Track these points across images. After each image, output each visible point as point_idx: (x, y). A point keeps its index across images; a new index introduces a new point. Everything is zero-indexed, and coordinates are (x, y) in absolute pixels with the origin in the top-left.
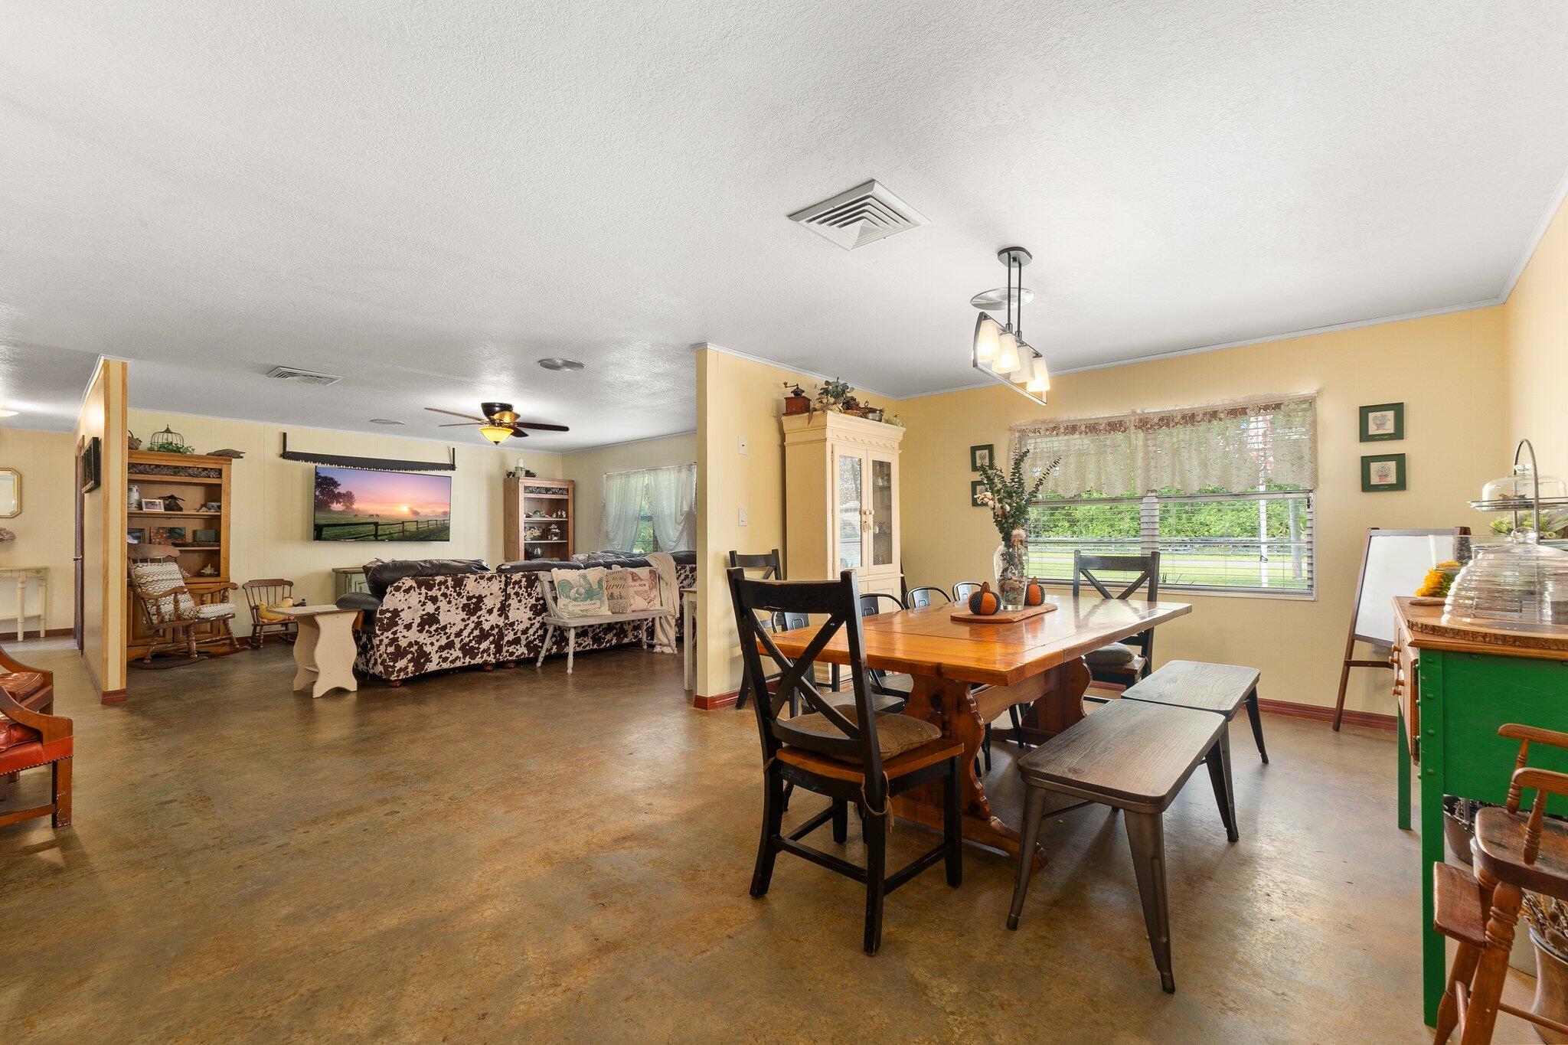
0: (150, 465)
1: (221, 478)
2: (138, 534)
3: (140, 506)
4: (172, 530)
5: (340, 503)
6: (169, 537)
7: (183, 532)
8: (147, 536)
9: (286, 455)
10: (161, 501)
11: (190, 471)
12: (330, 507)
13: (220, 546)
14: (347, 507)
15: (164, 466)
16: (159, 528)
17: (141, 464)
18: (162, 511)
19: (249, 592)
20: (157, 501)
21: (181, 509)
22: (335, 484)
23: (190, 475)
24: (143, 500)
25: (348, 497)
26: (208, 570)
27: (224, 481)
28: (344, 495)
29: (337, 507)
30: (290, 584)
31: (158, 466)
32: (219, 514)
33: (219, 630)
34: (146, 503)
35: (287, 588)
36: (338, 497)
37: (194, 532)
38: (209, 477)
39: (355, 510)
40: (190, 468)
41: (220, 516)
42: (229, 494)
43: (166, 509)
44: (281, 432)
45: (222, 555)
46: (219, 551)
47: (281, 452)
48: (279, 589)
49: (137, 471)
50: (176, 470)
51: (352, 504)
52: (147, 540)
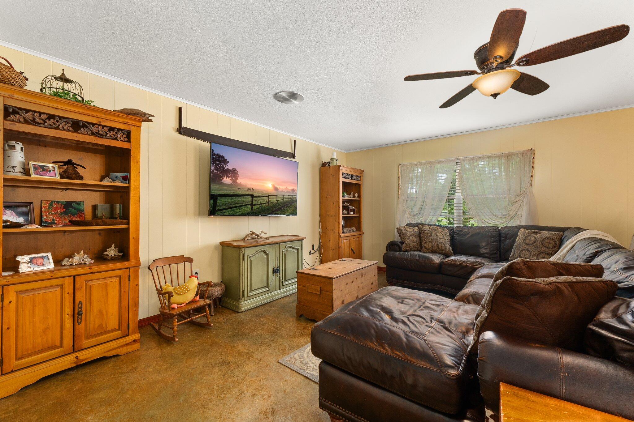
0: (40, 113)
1: (129, 141)
2: (24, 209)
3: (26, 172)
4: (68, 205)
5: (229, 178)
6: (65, 213)
7: (81, 207)
8: (37, 212)
9: (182, 130)
10: (56, 166)
11: (94, 129)
12: (222, 180)
13: (128, 223)
14: (234, 182)
15: (60, 118)
16: (52, 202)
17: (27, 111)
18: (58, 178)
19: (154, 271)
20: (51, 166)
21: (81, 178)
22: (225, 161)
23: (93, 134)
24: (31, 163)
25: (233, 173)
26: (111, 252)
27: (132, 145)
28: (231, 171)
29: (227, 180)
30: (190, 260)
31: (51, 117)
32: (126, 185)
33: (129, 324)
34: (36, 168)
35: (187, 264)
36: (227, 172)
37: (94, 208)
38: (116, 139)
39: (238, 184)
40: (93, 124)
41: (128, 188)
42: (138, 162)
43: (62, 177)
44: (177, 107)
45: (132, 235)
46: (127, 230)
47: (177, 127)
48: (181, 266)
49: (22, 120)
50: (77, 126)
51: (237, 179)
52: (37, 219)
